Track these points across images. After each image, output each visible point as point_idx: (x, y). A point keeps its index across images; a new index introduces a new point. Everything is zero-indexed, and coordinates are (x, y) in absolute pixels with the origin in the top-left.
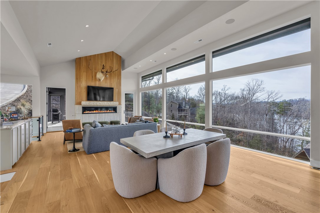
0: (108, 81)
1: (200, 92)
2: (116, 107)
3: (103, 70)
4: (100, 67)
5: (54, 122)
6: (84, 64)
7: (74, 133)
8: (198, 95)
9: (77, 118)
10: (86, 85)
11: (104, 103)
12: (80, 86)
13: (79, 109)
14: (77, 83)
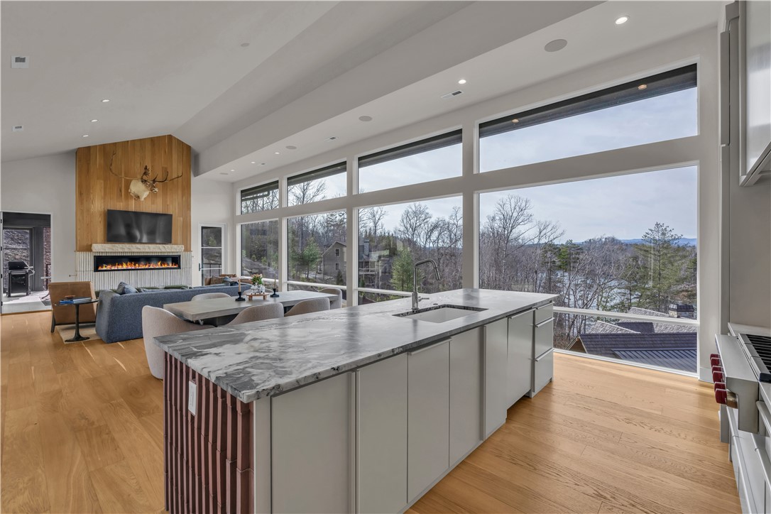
0: (159, 201)
1: (405, 221)
2: (180, 256)
3: (145, 177)
4: (138, 170)
5: (12, 295)
6: (98, 160)
7: (77, 305)
8: (402, 229)
9: (81, 278)
10: (103, 207)
11: (149, 248)
12: (88, 210)
13: (87, 260)
14: (82, 203)
